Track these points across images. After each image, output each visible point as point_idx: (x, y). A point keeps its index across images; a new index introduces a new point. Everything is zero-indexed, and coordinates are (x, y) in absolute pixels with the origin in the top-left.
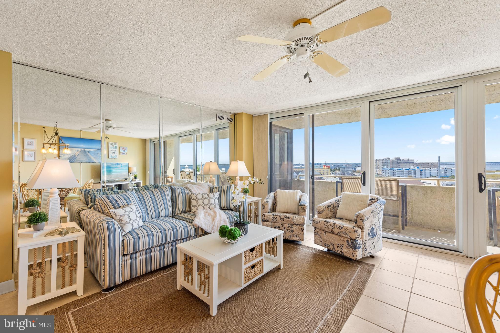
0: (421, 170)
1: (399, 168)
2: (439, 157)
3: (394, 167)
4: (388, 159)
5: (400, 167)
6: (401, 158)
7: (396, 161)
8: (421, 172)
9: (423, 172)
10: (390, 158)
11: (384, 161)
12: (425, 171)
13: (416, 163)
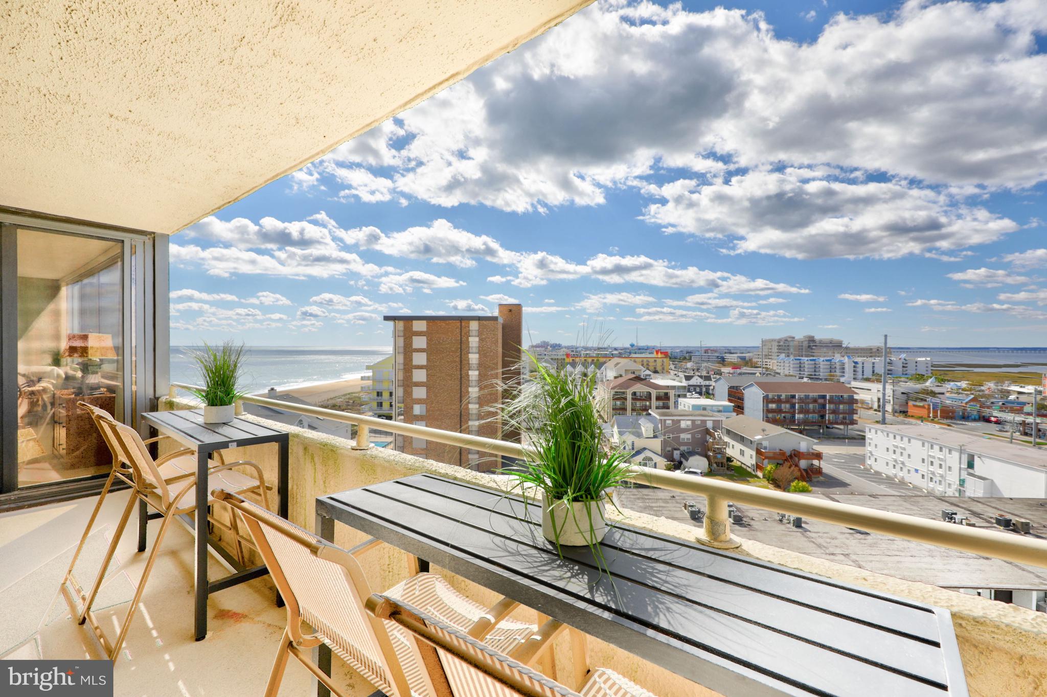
0: (856, 363)
1: (812, 358)
2: (886, 336)
3: (802, 356)
4: (789, 339)
5: (813, 356)
6: (817, 337)
7: (806, 344)
8: (854, 367)
9: (860, 366)
10: (794, 338)
11: (781, 344)
12: (863, 363)
13: (847, 348)
